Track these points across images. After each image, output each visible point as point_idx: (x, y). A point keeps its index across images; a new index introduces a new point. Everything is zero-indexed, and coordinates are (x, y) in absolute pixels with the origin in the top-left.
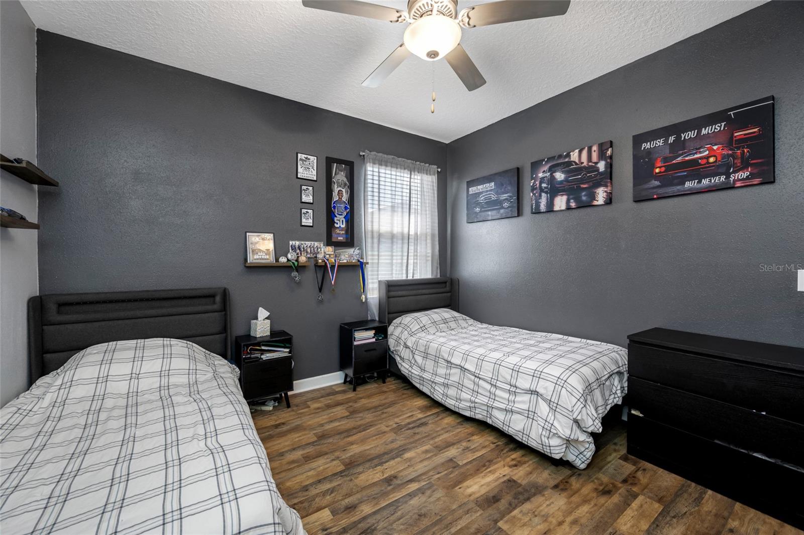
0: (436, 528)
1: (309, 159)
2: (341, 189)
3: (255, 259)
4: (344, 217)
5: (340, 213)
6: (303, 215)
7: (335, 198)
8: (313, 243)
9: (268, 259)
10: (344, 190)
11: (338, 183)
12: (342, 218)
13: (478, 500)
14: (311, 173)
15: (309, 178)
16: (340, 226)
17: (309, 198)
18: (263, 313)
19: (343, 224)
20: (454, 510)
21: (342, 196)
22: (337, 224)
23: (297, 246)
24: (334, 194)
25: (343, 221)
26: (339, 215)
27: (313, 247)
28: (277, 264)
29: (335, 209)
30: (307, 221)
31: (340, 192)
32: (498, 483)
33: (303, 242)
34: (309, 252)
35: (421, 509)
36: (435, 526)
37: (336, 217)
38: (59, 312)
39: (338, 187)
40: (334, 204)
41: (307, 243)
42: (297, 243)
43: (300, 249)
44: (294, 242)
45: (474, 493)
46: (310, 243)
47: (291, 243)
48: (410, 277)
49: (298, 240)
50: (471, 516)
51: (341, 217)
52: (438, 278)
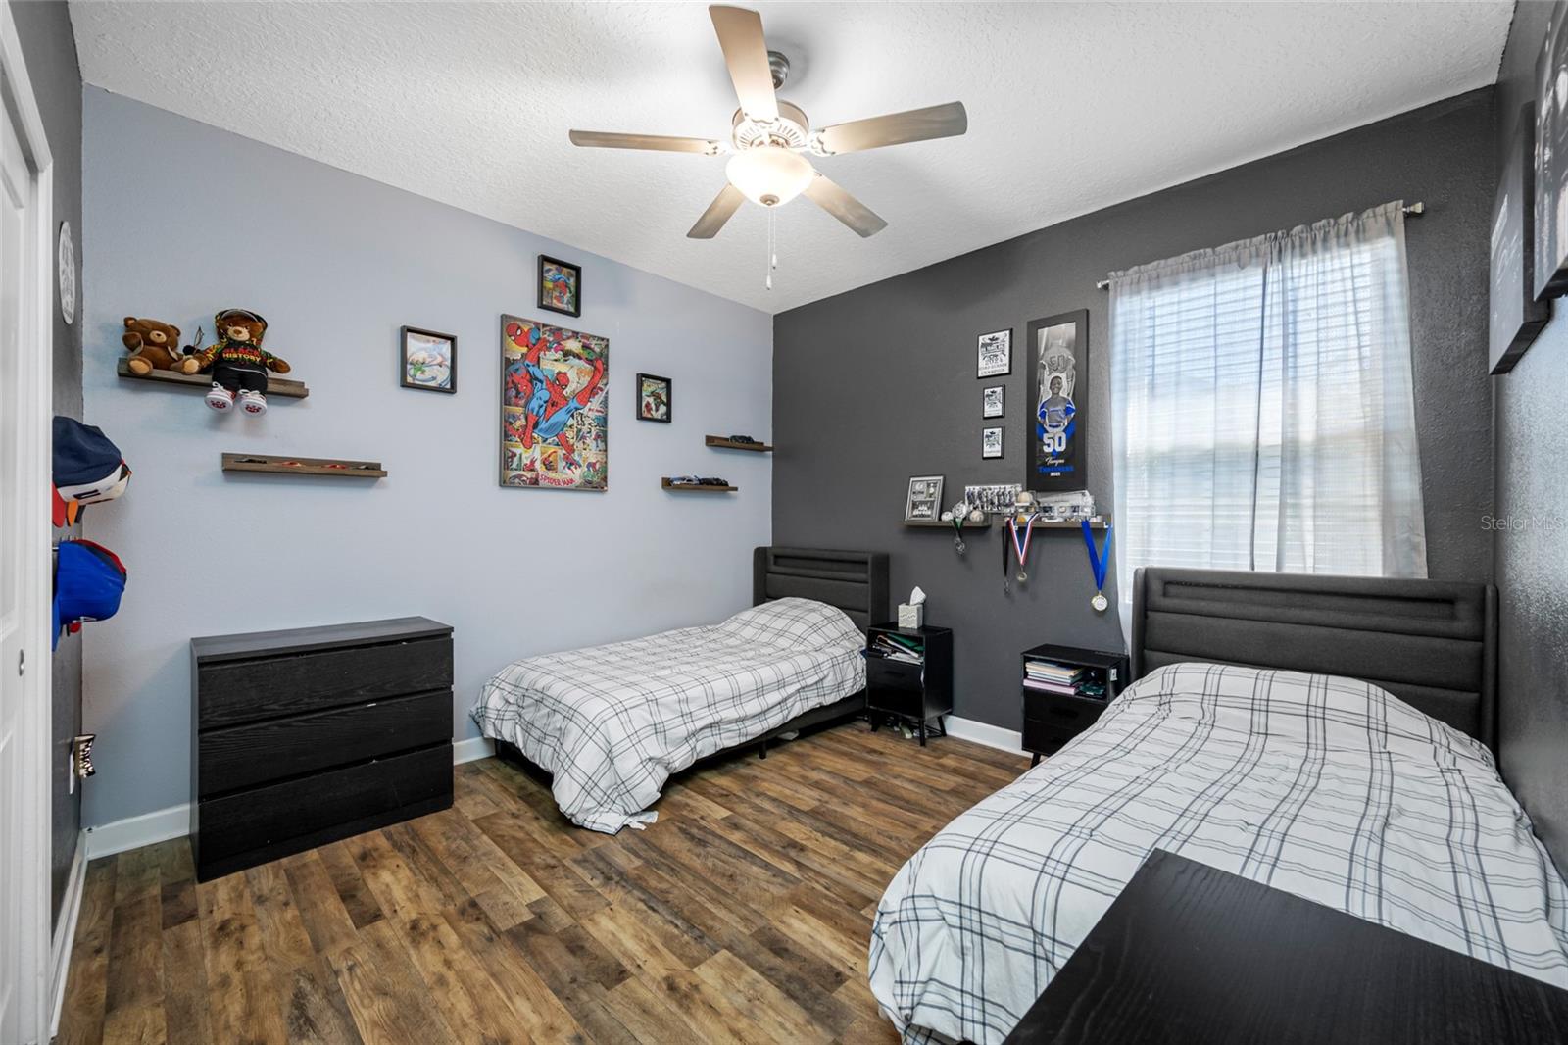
0: (711, 890)
1: (997, 339)
2: (1058, 375)
3: (914, 516)
4: (1064, 431)
5: (1055, 424)
6: (985, 440)
7: (1045, 394)
8: (1002, 487)
9: (929, 516)
10: (1063, 376)
11: (1051, 364)
12: (1059, 432)
13: (774, 931)
14: (999, 363)
15: (996, 373)
16: (1054, 450)
17: (996, 408)
18: (918, 595)
19: (1060, 445)
20: (747, 906)
21: (1060, 389)
22: (1048, 445)
23: (976, 494)
24: (1042, 389)
25: (1060, 438)
26: (1054, 427)
27: (1003, 494)
28: (940, 524)
29: (1044, 417)
30: (992, 449)
31: (1056, 381)
32: (827, 958)
33: (985, 487)
34: (996, 503)
35: (741, 876)
36: (714, 889)
37: (1047, 432)
38: (776, 563)
39: (1050, 374)
40: (1041, 408)
41: (992, 487)
42: (977, 489)
43: (980, 498)
44: (972, 488)
45: (789, 926)
46: (997, 487)
47: (967, 488)
48: (1266, 566)
49: (977, 484)
50: (738, 922)
51: (1056, 430)
52: (1419, 582)
